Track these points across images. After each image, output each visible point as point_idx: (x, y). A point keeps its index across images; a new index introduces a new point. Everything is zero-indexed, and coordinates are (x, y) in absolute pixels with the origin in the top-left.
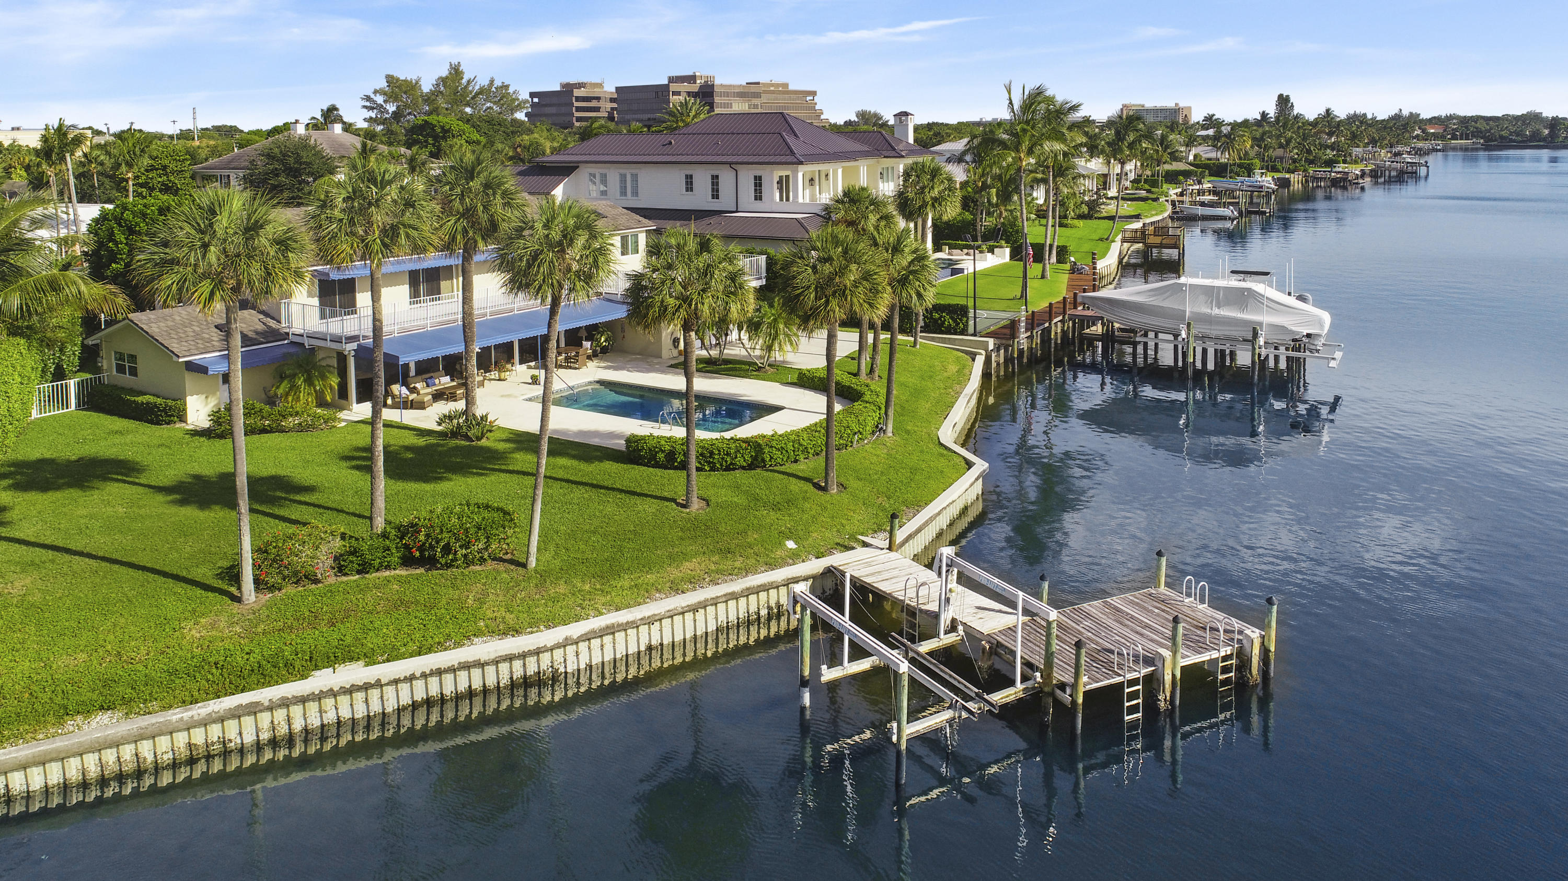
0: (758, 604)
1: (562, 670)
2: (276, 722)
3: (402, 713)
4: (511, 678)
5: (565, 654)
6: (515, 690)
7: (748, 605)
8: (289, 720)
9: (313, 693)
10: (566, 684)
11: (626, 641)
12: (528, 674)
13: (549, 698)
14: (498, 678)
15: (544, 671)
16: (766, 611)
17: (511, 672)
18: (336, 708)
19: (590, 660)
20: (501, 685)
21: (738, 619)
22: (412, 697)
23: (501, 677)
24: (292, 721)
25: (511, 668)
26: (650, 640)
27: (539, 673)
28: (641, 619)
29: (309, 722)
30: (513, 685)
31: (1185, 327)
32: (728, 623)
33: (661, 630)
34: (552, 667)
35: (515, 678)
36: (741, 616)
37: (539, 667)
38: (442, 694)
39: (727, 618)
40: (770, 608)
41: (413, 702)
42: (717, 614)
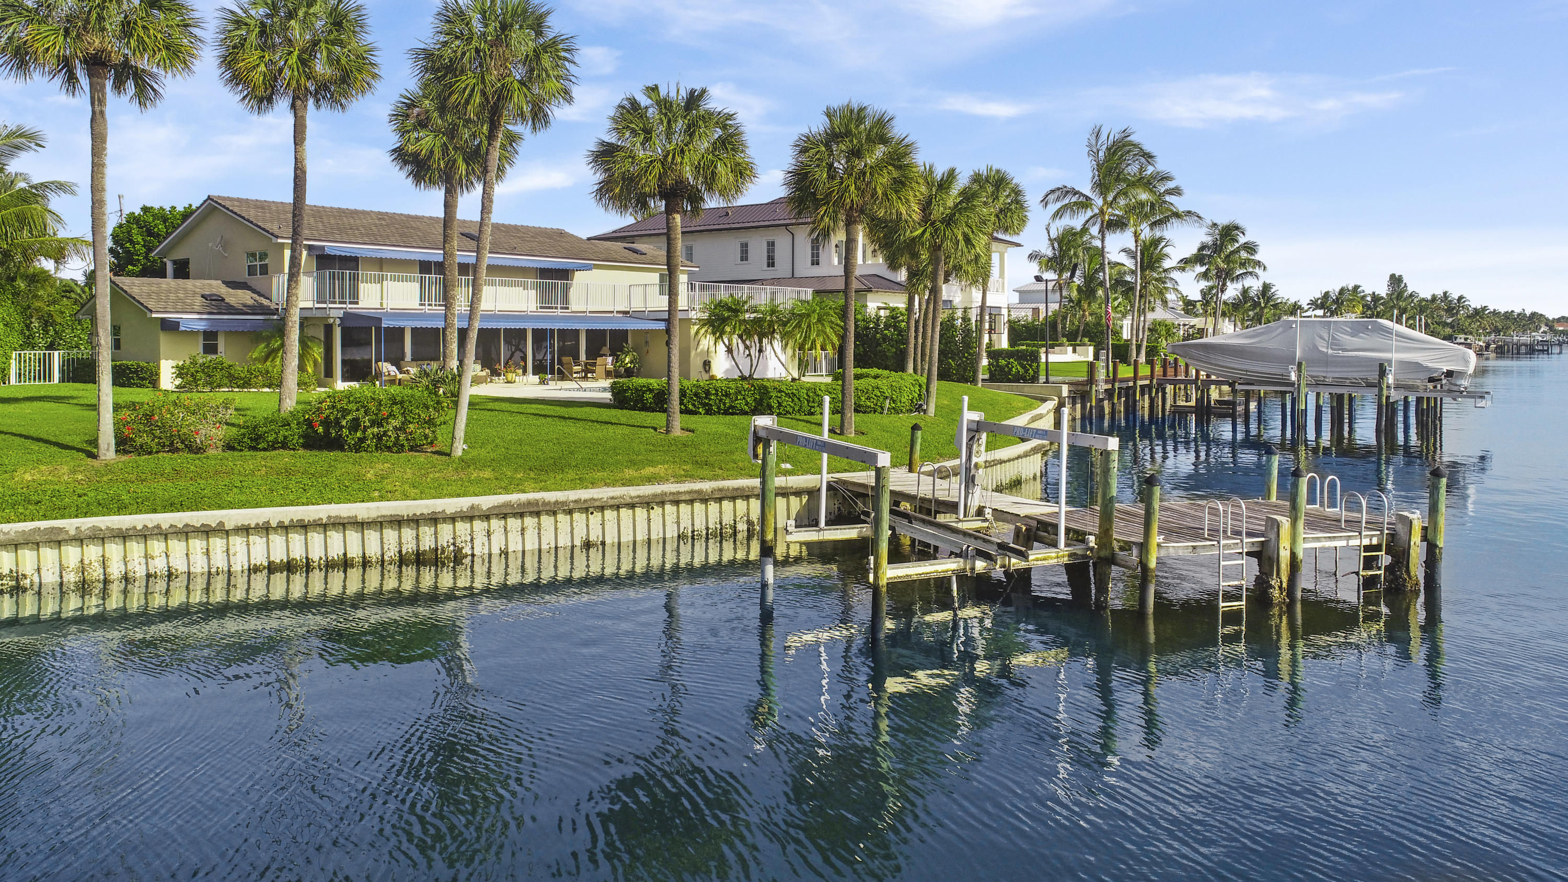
0: (735, 516)
1: (467, 550)
2: (86, 562)
3: (253, 576)
4: (400, 552)
5: (472, 531)
6: (404, 568)
7: (721, 513)
8: (104, 563)
9: (135, 528)
10: (472, 571)
11: (556, 529)
12: (422, 549)
13: (450, 584)
14: (382, 548)
15: (443, 548)
16: (745, 527)
17: (400, 544)
18: (167, 556)
19: (506, 545)
20: (386, 558)
21: (707, 529)
22: (268, 557)
23: (386, 547)
24: (108, 563)
25: (400, 537)
26: (588, 534)
27: (437, 549)
28: (576, 501)
29: (129, 567)
30: (402, 561)
31: (1295, 368)
32: (693, 532)
33: (603, 524)
34: (454, 544)
35: (404, 552)
36: (711, 526)
37: (436, 542)
38: (307, 558)
39: (693, 525)
40: (750, 523)
41: (269, 563)
42: (678, 517)
